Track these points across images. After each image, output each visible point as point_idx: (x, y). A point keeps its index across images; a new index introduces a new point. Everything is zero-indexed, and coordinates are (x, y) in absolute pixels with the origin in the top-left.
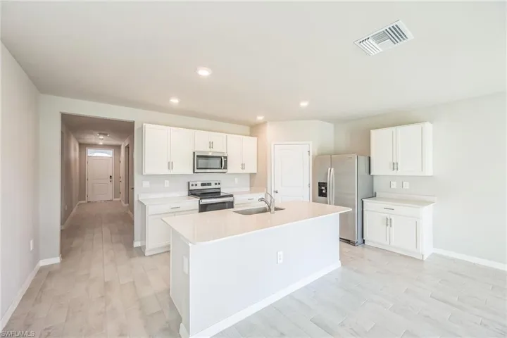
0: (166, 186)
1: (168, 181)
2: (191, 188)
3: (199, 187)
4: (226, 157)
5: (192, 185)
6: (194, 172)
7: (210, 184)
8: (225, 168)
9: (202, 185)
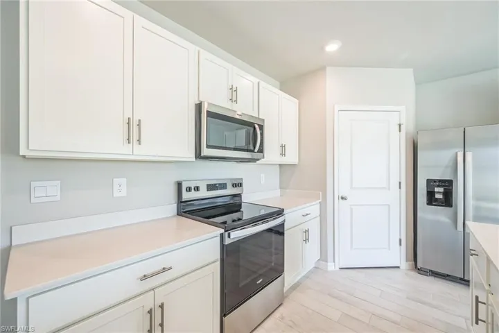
0: (116, 194)
1: (124, 181)
2: (186, 196)
3: (203, 193)
4: (261, 127)
5: (189, 189)
6: (199, 155)
7: (223, 186)
8: (261, 151)
9: (211, 187)
